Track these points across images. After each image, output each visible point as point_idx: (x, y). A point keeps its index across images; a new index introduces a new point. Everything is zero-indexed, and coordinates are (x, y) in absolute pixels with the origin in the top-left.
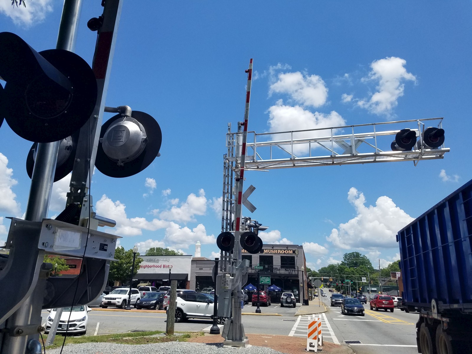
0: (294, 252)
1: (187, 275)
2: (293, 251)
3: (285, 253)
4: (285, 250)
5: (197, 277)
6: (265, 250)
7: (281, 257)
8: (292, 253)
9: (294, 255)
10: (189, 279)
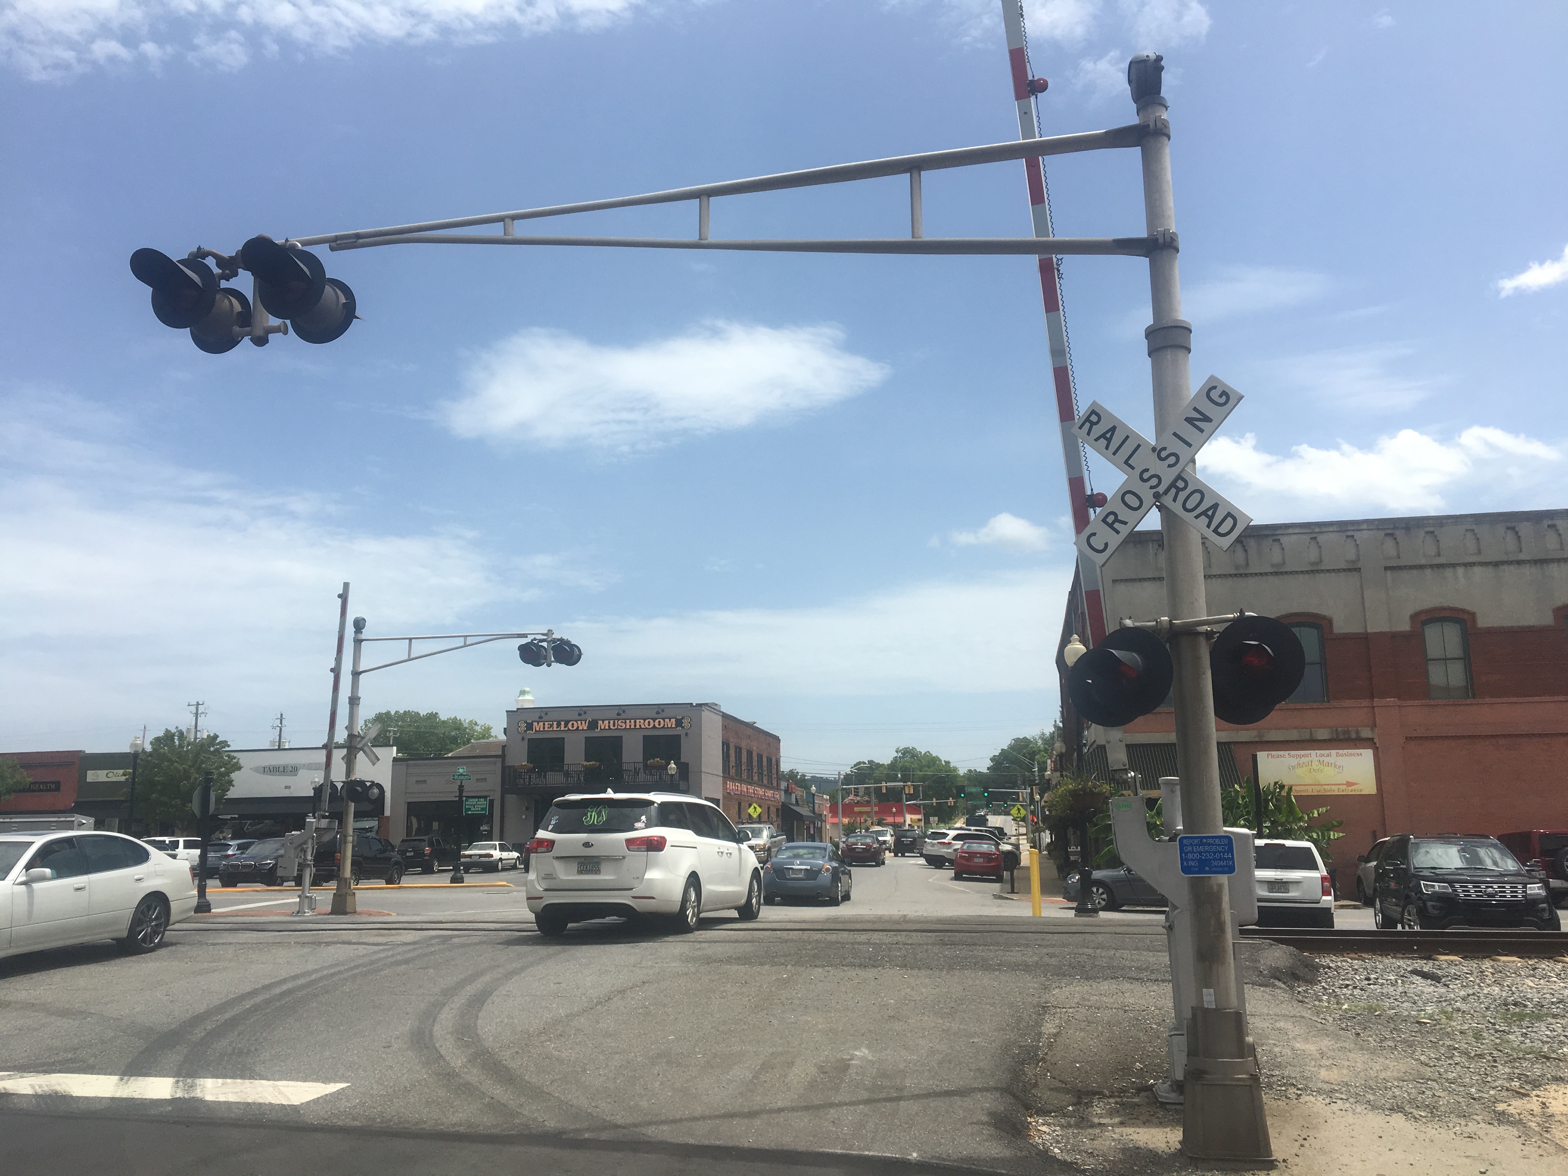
0: (679, 723)
2: (677, 720)
3: (654, 727)
4: (654, 720)
5: (410, 804)
6: (600, 722)
7: (645, 737)
8: (674, 726)
9: (678, 731)
10: (387, 812)
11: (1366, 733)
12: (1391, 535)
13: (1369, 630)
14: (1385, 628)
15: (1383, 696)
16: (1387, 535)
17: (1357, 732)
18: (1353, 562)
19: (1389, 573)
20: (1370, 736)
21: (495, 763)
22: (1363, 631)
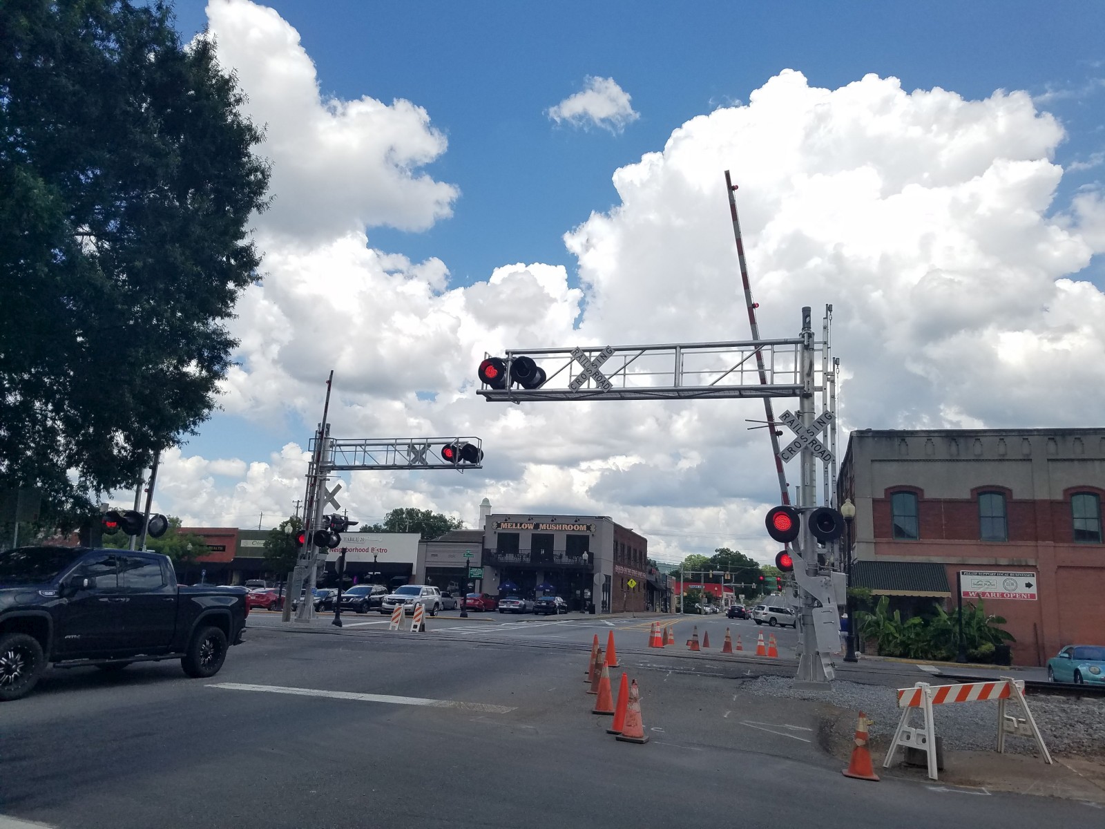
0: (588, 528)
1: (411, 565)
2: (587, 526)
3: (573, 530)
4: (573, 525)
5: (428, 569)
6: (541, 525)
7: (568, 537)
8: (585, 529)
9: (588, 533)
10: (414, 572)
11: (1032, 562)
12: (1053, 439)
13: (1036, 498)
14: (1046, 497)
15: (1044, 540)
16: (1049, 439)
17: (1026, 562)
18: (1027, 455)
19: (1050, 463)
20: (1034, 564)
21: (478, 546)
22: (1031, 498)
